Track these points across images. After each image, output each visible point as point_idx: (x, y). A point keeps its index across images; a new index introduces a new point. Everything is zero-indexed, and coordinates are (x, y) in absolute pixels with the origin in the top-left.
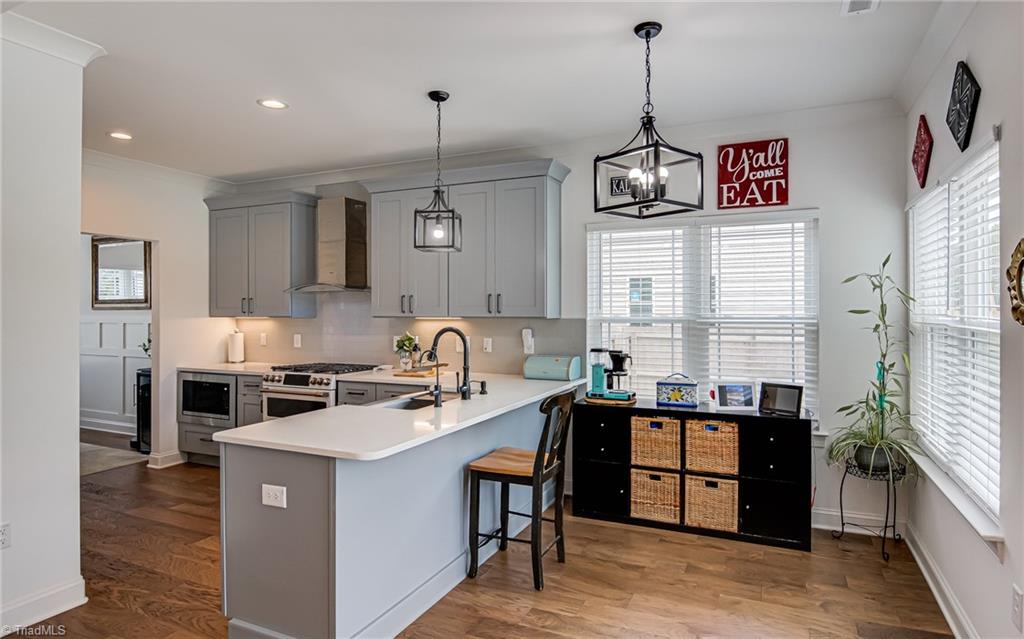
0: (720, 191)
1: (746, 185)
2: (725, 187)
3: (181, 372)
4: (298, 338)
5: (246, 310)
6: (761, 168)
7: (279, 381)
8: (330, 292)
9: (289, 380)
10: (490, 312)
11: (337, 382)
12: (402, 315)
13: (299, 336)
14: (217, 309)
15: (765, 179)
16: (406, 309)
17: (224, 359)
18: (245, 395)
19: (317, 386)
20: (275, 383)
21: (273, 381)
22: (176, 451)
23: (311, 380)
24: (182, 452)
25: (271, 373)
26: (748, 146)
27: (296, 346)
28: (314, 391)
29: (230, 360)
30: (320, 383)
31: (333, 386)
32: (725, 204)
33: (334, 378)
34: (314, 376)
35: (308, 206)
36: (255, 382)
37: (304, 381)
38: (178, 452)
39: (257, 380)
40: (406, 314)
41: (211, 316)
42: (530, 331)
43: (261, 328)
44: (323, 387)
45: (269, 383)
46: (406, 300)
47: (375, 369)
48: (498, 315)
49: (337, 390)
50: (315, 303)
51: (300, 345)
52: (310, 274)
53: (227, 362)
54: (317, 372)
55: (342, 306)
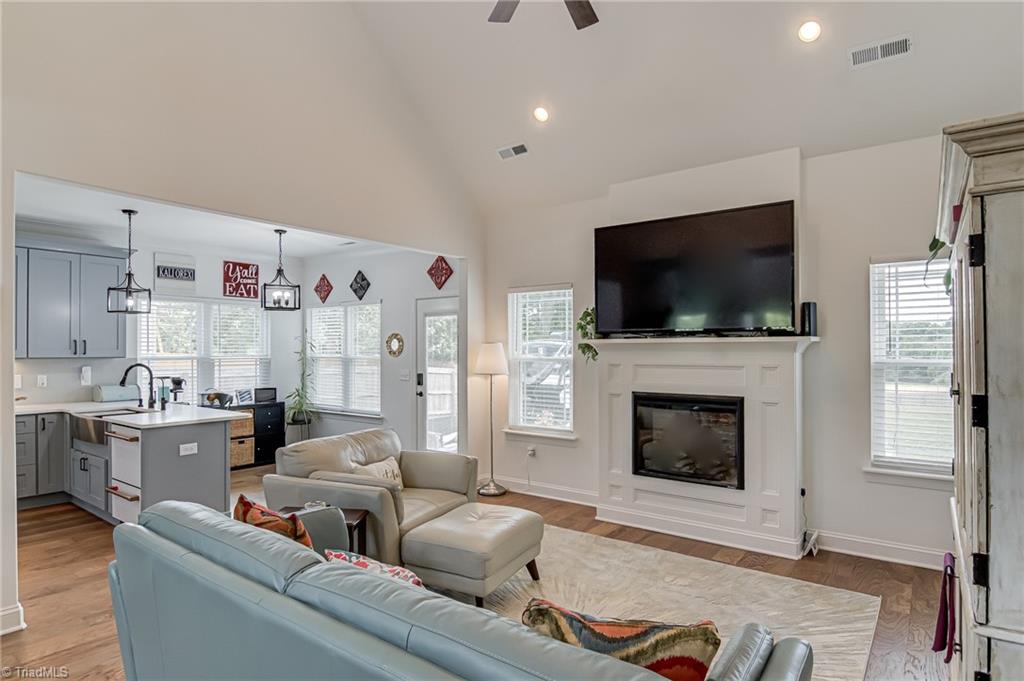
0: (225, 286)
1: (238, 285)
2: (228, 284)
6: (245, 277)
10: (75, 354)
15: (247, 284)
26: (240, 265)
32: (228, 293)
42: (90, 368)
48: (83, 356)
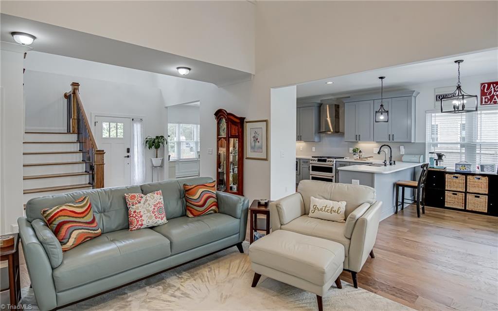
0: (482, 99)
1: (492, 97)
2: (484, 97)
5: (299, 139)
7: (316, 161)
9: (319, 160)
10: (389, 140)
11: (336, 161)
13: (314, 148)
18: (303, 165)
21: (313, 161)
25: (312, 158)
26: (493, 83)
28: (328, 164)
30: (330, 162)
32: (484, 103)
34: (328, 159)
35: (319, 107)
37: (325, 161)
39: (307, 160)
40: (357, 141)
42: (403, 147)
46: (358, 136)
48: (393, 141)
49: (336, 164)
50: (320, 137)
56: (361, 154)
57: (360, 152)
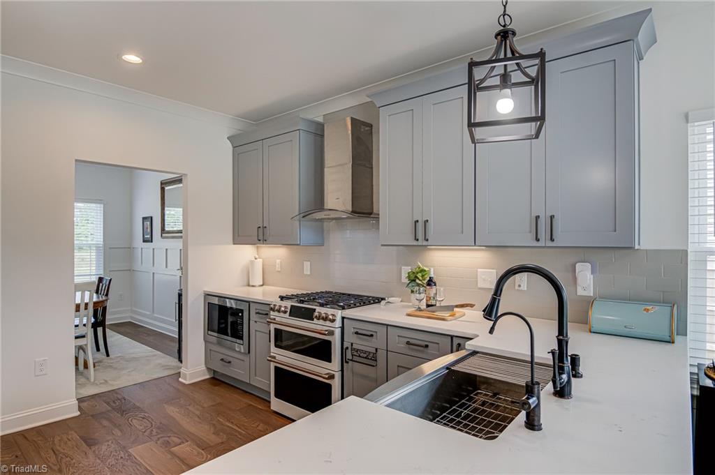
3: (207, 295)
4: (307, 265)
5: (261, 237)
7: (285, 312)
8: (336, 219)
9: (295, 312)
10: (538, 240)
11: (343, 318)
12: (415, 243)
13: (309, 263)
14: (239, 238)
16: (420, 236)
17: (246, 283)
18: (256, 322)
19: (321, 322)
20: (282, 314)
21: (279, 311)
22: (203, 367)
23: (316, 314)
24: (208, 369)
25: (278, 302)
27: (305, 273)
28: (319, 328)
29: (251, 284)
30: (325, 319)
31: (338, 323)
33: (339, 314)
34: (319, 310)
35: (316, 134)
36: (266, 310)
37: (308, 315)
38: (205, 368)
39: (267, 308)
40: (420, 243)
41: (234, 244)
42: (588, 265)
43: (276, 254)
44: (328, 323)
45: (276, 313)
46: (420, 226)
47: (383, 302)
48: (550, 244)
49: (342, 328)
50: (322, 231)
51: (309, 273)
52: (318, 200)
53: (249, 285)
54: (322, 305)
55: (348, 234)
56: (432, 291)
57: (431, 282)
